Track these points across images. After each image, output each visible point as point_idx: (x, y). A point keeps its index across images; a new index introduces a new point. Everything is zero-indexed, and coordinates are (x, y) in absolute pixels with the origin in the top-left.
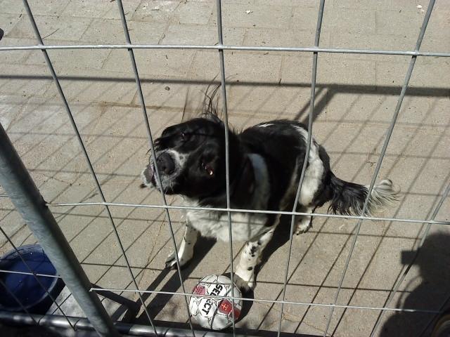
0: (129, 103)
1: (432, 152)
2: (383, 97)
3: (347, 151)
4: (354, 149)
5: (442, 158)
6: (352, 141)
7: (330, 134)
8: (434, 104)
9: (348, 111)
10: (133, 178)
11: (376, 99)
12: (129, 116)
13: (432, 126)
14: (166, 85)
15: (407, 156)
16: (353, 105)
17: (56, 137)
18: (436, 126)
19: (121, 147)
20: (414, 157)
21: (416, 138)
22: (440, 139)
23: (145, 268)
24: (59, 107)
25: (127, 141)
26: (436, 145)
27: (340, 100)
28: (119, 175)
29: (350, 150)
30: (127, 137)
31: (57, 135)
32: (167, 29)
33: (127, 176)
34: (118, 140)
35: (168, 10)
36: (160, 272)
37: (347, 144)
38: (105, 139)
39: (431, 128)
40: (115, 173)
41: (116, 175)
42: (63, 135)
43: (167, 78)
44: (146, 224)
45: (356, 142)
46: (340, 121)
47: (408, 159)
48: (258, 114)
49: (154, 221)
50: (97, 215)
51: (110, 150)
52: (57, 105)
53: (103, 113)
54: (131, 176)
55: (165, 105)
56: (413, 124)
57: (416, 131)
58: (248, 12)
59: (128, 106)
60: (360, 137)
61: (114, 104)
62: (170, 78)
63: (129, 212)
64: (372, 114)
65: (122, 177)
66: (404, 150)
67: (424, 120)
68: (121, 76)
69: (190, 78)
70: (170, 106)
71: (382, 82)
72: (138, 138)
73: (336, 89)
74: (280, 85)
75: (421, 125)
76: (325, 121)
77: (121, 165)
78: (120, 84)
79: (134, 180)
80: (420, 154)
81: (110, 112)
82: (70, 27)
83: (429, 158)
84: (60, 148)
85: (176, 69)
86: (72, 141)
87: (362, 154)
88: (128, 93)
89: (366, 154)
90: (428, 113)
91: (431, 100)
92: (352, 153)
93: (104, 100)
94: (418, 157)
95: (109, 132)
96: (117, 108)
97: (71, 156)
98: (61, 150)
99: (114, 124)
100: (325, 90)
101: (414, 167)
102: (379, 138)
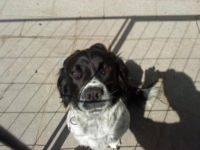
0: (18, 35)
1: (190, 55)
2: (161, 22)
3: (145, 58)
4: (148, 56)
5: (195, 59)
6: (147, 51)
7: (135, 47)
8: (188, 26)
9: (143, 32)
10: (24, 85)
11: (157, 24)
12: (19, 44)
13: (189, 39)
14: (39, 22)
15: (177, 58)
16: (145, 28)
18: (191, 39)
19: (16, 64)
20: (180, 59)
21: (181, 47)
22: (193, 47)
23: (35, 145)
25: (19, 60)
26: (192, 50)
27: (138, 25)
28: (16, 83)
29: (146, 57)
30: (19, 57)
33: (20, 83)
34: (13, 60)
36: (44, 147)
37: (144, 53)
38: (6, 60)
39: (188, 40)
40: (13, 82)
41: (14, 83)
43: (39, 18)
44: (33, 115)
45: (149, 52)
46: (139, 39)
47: (178, 60)
48: (93, 38)
49: (38, 112)
50: (3, 111)
51: (9, 67)
53: (3, 43)
54: (22, 83)
55: (40, 35)
56: (179, 38)
57: (181, 43)
59: (18, 37)
60: (151, 49)
61: (10, 37)
62: (41, 18)
63: (23, 108)
64: (156, 33)
65: (17, 85)
66: (175, 55)
67: (184, 35)
68: (12, 18)
69: (53, 17)
70: (43, 35)
71: (160, 13)
72: (25, 58)
73: (136, 19)
74: (104, 18)
75: (182, 39)
76: (131, 39)
77: (16, 77)
78: (12, 23)
79: (25, 86)
80: (184, 57)
81: (8, 41)
83: (188, 59)
85: (44, 12)
87: (152, 59)
88: (17, 29)
89: (155, 59)
90: (186, 31)
91: (186, 23)
92: (147, 59)
93: (4, 35)
94: (183, 59)
95: (8, 55)
96: (11, 39)
99: (10, 50)
100: (130, 20)
101: (181, 65)
102: (161, 48)
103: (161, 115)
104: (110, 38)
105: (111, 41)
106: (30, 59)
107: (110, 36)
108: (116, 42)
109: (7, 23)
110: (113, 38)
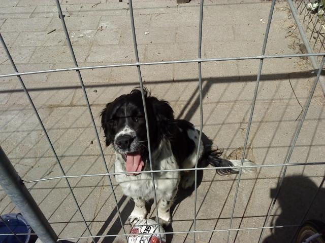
0: (69, 104)
1: (282, 118)
2: (244, 83)
3: (225, 123)
4: (230, 120)
5: (290, 121)
6: (228, 116)
7: (212, 111)
8: (279, 85)
9: (222, 95)
10: (77, 157)
11: (240, 85)
12: (70, 113)
13: (280, 99)
14: (94, 89)
15: (266, 122)
16: (225, 90)
17: (18, 134)
18: (283, 99)
19: (66, 135)
20: (271, 122)
21: (271, 109)
22: (286, 108)
23: (93, 221)
24: (18, 112)
25: (70, 130)
26: (285, 112)
27: (216, 88)
28: (67, 156)
29: (227, 121)
30: (69, 128)
31: (18, 132)
32: (90, 50)
33: (73, 156)
34: (63, 131)
35: (89, 37)
36: (104, 223)
37: (225, 118)
38: (54, 131)
39: (279, 101)
40: (64, 155)
41: (65, 156)
42: (23, 131)
43: (94, 84)
44: (90, 190)
45: (231, 116)
46: (218, 103)
47: (267, 123)
49: (96, 186)
50: (53, 187)
52: (17, 110)
53: (51, 113)
54: (76, 156)
55: (95, 103)
56: (267, 100)
57: (270, 104)
58: (146, 33)
59: (69, 106)
60: (233, 112)
61: (58, 106)
62: (96, 84)
63: (77, 182)
64: (239, 95)
65: (69, 158)
66: (264, 117)
67: (274, 96)
68: (61, 85)
69: (111, 82)
70: (99, 103)
71: (242, 73)
72: (78, 128)
73: (212, 81)
74: (174, 81)
75: (272, 100)
76: (208, 103)
77: (68, 149)
78: (61, 91)
79: (78, 159)
80: (274, 119)
81: (56, 111)
82: (20, 54)
83: (280, 121)
84: (21, 141)
85: (100, 77)
86: (30, 135)
87: (235, 123)
88: (67, 97)
89: (238, 123)
90: (276, 92)
91: (277, 82)
92: (229, 123)
93: (51, 104)
94: (273, 121)
95: (57, 126)
96: (61, 108)
97: (30, 146)
98: (23, 142)
99: (59, 120)
100: (205, 83)
101: (271, 128)
102: (245, 111)
103: (248, 184)
104: (181, 103)
105: (183, 106)
106: (83, 129)
107: (181, 101)
108: (189, 107)
109: (55, 91)
110: (185, 103)
